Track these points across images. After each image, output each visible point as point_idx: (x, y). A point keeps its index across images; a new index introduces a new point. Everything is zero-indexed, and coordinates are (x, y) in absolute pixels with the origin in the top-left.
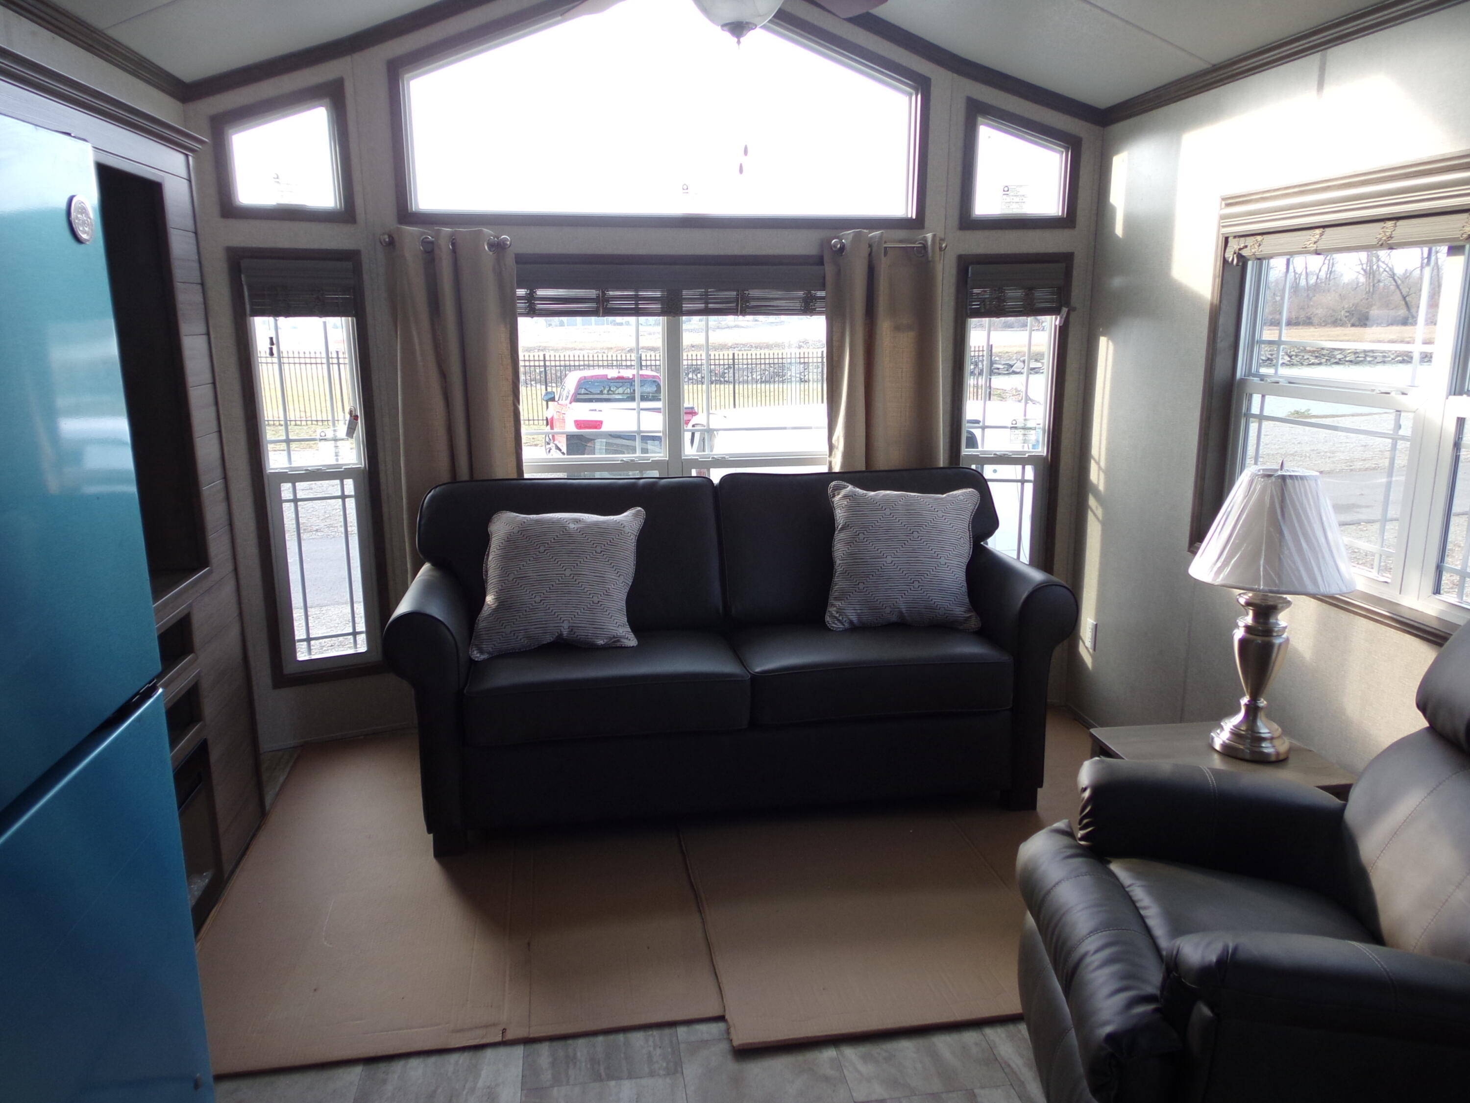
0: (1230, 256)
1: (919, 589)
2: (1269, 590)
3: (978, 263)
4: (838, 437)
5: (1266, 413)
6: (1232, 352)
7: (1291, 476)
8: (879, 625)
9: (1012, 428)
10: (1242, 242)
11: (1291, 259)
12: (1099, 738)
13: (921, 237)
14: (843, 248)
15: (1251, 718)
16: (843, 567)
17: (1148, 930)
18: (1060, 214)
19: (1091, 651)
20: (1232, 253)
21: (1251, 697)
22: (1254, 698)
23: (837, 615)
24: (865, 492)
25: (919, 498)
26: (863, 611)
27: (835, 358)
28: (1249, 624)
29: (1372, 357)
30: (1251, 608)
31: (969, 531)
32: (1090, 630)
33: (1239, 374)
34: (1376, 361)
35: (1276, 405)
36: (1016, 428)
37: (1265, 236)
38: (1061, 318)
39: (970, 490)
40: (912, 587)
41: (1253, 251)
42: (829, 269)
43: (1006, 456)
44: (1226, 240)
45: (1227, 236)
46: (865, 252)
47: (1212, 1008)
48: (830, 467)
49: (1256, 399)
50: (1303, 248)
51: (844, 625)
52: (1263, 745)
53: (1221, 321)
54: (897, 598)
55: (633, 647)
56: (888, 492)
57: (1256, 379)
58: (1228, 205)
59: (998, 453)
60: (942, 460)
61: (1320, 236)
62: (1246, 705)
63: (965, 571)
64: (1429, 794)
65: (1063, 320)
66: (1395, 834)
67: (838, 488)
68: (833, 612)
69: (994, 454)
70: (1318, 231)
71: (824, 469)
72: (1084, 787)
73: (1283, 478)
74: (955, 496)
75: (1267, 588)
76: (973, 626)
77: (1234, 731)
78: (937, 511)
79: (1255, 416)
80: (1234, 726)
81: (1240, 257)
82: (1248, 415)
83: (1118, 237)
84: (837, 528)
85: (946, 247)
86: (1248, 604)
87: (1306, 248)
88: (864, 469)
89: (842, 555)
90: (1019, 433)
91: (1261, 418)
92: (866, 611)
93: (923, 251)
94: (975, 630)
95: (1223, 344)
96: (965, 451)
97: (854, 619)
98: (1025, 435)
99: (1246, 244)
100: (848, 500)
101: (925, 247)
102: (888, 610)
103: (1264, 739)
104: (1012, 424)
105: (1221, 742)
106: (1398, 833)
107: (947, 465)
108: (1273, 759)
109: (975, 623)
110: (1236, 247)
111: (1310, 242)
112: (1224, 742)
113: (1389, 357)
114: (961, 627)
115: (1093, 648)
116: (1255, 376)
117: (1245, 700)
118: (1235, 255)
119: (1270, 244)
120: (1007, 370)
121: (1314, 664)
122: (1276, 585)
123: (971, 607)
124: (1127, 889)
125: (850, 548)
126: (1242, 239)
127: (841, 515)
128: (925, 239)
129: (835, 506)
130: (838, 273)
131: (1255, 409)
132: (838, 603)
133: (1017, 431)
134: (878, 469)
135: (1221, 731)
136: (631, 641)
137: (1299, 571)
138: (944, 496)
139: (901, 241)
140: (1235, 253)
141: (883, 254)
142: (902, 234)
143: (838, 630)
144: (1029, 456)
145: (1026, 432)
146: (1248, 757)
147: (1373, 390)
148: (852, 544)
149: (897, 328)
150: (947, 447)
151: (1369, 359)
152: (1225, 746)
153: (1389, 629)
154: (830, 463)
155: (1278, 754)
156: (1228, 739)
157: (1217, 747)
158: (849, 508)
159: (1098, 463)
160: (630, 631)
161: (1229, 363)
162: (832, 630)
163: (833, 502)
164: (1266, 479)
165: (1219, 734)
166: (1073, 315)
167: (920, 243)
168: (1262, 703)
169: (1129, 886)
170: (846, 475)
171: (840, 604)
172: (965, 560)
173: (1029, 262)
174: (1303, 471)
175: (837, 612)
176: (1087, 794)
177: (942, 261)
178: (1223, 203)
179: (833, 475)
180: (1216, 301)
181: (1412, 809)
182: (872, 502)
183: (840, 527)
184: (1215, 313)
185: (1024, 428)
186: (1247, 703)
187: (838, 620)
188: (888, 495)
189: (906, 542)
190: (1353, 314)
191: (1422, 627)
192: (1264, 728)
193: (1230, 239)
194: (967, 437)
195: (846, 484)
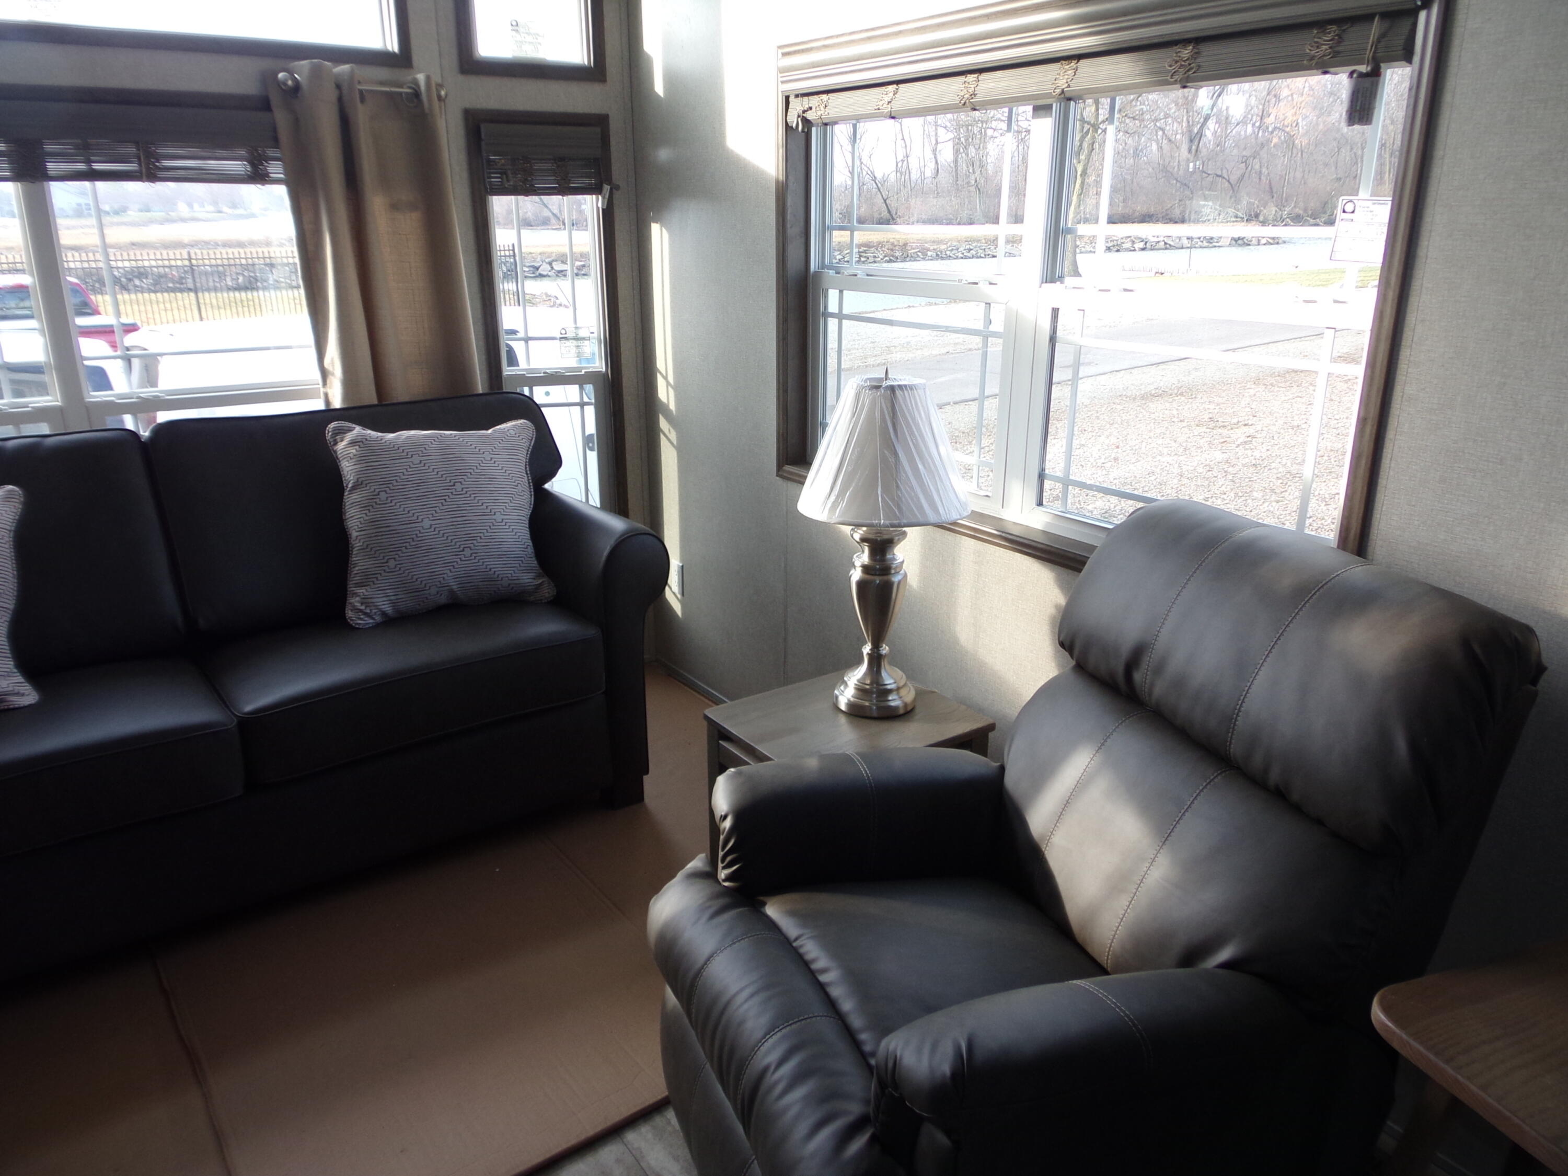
0: (793, 119)
1: (473, 557)
2: (890, 524)
3: (492, 121)
4: (332, 359)
5: (845, 312)
6: (803, 240)
7: (900, 386)
8: (424, 611)
9: (561, 338)
10: (806, 102)
11: (858, 124)
12: (716, 721)
13: (409, 78)
14: (297, 87)
15: (875, 669)
16: (362, 541)
17: (831, 1004)
18: (586, 63)
19: (679, 596)
20: (796, 116)
21: (873, 644)
22: (876, 646)
23: (363, 607)
24: (380, 434)
25: (457, 438)
26: (398, 597)
27: (311, 248)
28: (866, 563)
29: (865, 257)
30: (867, 544)
31: (527, 474)
32: (676, 573)
33: (813, 267)
34: (869, 261)
35: (854, 301)
36: (566, 338)
37: (831, 95)
38: (604, 198)
39: (522, 421)
40: (454, 490)
41: (819, 113)
42: (281, 117)
43: (559, 374)
44: (787, 98)
45: (787, 94)
46: (330, 95)
47: (948, 1133)
48: (327, 402)
49: (833, 295)
50: (875, 109)
51: (373, 619)
52: (890, 698)
53: (789, 202)
54: (444, 574)
55: (30, 706)
56: (413, 432)
57: (832, 272)
58: (784, 54)
59: (548, 371)
60: (480, 386)
61: (894, 95)
62: (868, 654)
63: (527, 526)
64: (1097, 752)
65: (606, 201)
66: (1067, 804)
67: (340, 432)
68: (356, 604)
69: (544, 373)
70: (891, 88)
71: (318, 405)
72: (723, 814)
73: (892, 388)
74: (503, 432)
75: (887, 522)
76: (547, 595)
77: (858, 685)
78: (484, 453)
79: (833, 315)
80: (858, 681)
81: (807, 123)
82: (827, 315)
83: (659, 96)
84: (347, 486)
85: (446, 95)
86: (864, 540)
87: (879, 109)
88: (375, 402)
89: (358, 523)
90: (571, 344)
91: (840, 316)
92: (403, 596)
93: (415, 100)
94: (549, 600)
95: (794, 230)
96: (507, 371)
97: (388, 608)
98: (578, 346)
99: (810, 106)
100: (357, 447)
101: (417, 94)
102: (433, 591)
103: (890, 691)
104: (561, 334)
105: (846, 701)
106: (1070, 801)
107: (486, 391)
108: (902, 711)
109: (548, 591)
110: (800, 109)
111: (883, 102)
112: (849, 700)
113: (879, 257)
114: (532, 599)
115: (681, 592)
116: (830, 268)
117: (867, 649)
118: (799, 119)
119: (838, 105)
120: (533, 273)
121: (922, 592)
122: (897, 518)
123: (541, 571)
124: (795, 944)
125: (368, 514)
126: (806, 99)
127: (350, 468)
128: (416, 82)
129: (339, 456)
130: (296, 123)
131: (833, 307)
132: (362, 591)
133: (568, 343)
134: (395, 401)
135: (845, 688)
136: (28, 696)
137: (918, 499)
138: (490, 431)
139: (382, 83)
140: (799, 116)
141: (358, 99)
142: (382, 73)
143: (367, 626)
144: (585, 372)
145: (579, 343)
146: (875, 714)
147: (960, 281)
148: (370, 508)
149: (394, 207)
150: (484, 367)
151: (863, 259)
152: (851, 705)
153: (998, 548)
154: (326, 395)
155: (906, 705)
156: (852, 697)
157: (843, 707)
158: (361, 459)
159: (666, 378)
160: (23, 680)
161: (801, 252)
162: (358, 629)
163: (335, 452)
164: (874, 390)
165: (843, 692)
166: (617, 195)
167: (410, 88)
168: (885, 649)
169: (796, 939)
170: (353, 412)
171: (364, 591)
172: (527, 512)
173: (556, 123)
174: (909, 379)
175: (362, 604)
176: (727, 824)
177: (443, 117)
178: (780, 51)
179: (333, 413)
180: (781, 177)
181: (1082, 771)
182: (393, 447)
183: (350, 485)
184: (782, 191)
185: (576, 339)
186: (870, 652)
187: (365, 614)
188: (414, 436)
189: (447, 497)
190: (845, 216)
191: (1033, 544)
192: (889, 679)
193: (792, 99)
194: (507, 350)
195: (350, 425)
